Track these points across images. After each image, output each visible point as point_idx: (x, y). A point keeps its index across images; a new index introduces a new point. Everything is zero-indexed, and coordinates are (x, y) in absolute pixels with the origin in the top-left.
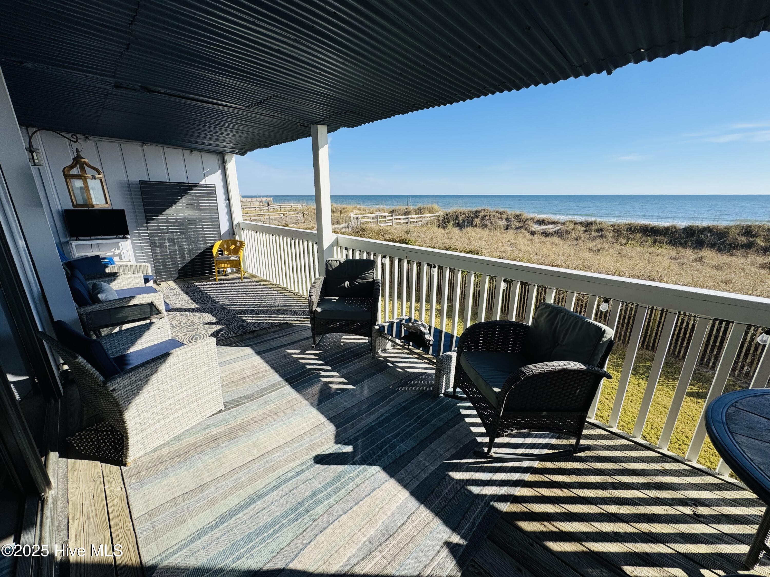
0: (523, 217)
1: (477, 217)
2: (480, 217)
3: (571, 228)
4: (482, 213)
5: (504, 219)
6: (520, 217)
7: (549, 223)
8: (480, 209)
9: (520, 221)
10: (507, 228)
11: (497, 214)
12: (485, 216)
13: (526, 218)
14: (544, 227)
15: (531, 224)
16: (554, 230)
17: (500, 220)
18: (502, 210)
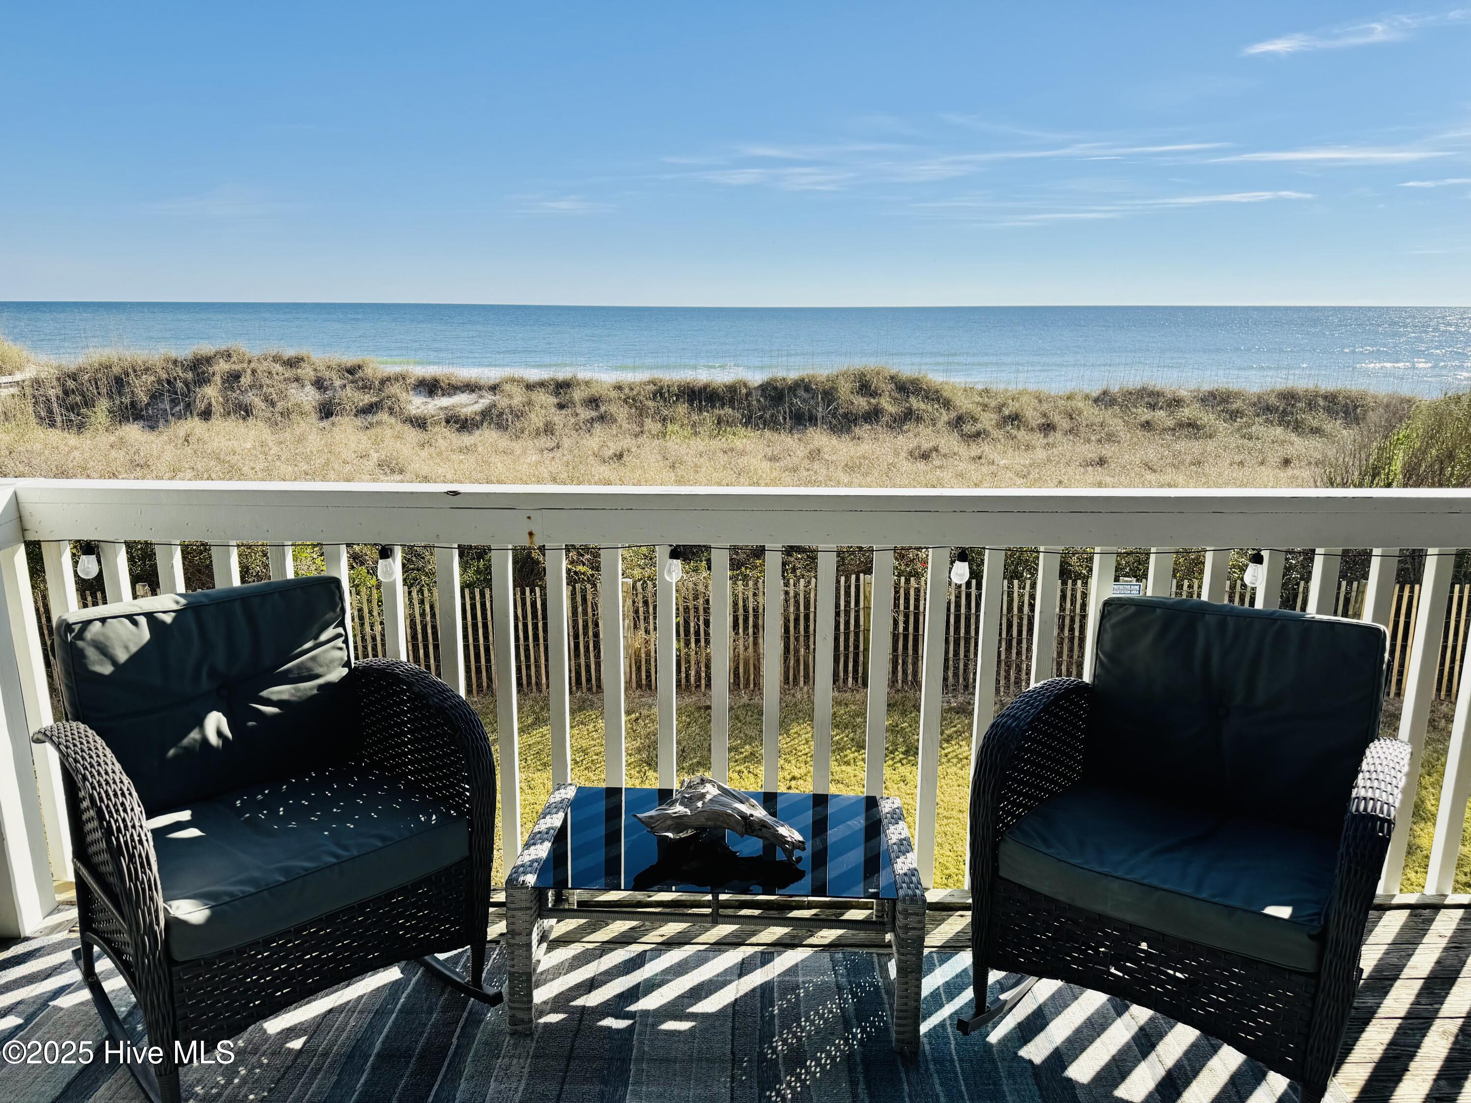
0: (369, 372)
1: (203, 380)
2: (218, 379)
3: (520, 399)
4: (222, 367)
5: (307, 382)
6: (360, 374)
7: (454, 389)
8: (206, 348)
9: (366, 386)
10: (326, 411)
11: (278, 368)
12: (235, 377)
13: (379, 375)
14: (445, 401)
15: (403, 396)
16: (478, 407)
17: (294, 385)
18: (289, 352)
